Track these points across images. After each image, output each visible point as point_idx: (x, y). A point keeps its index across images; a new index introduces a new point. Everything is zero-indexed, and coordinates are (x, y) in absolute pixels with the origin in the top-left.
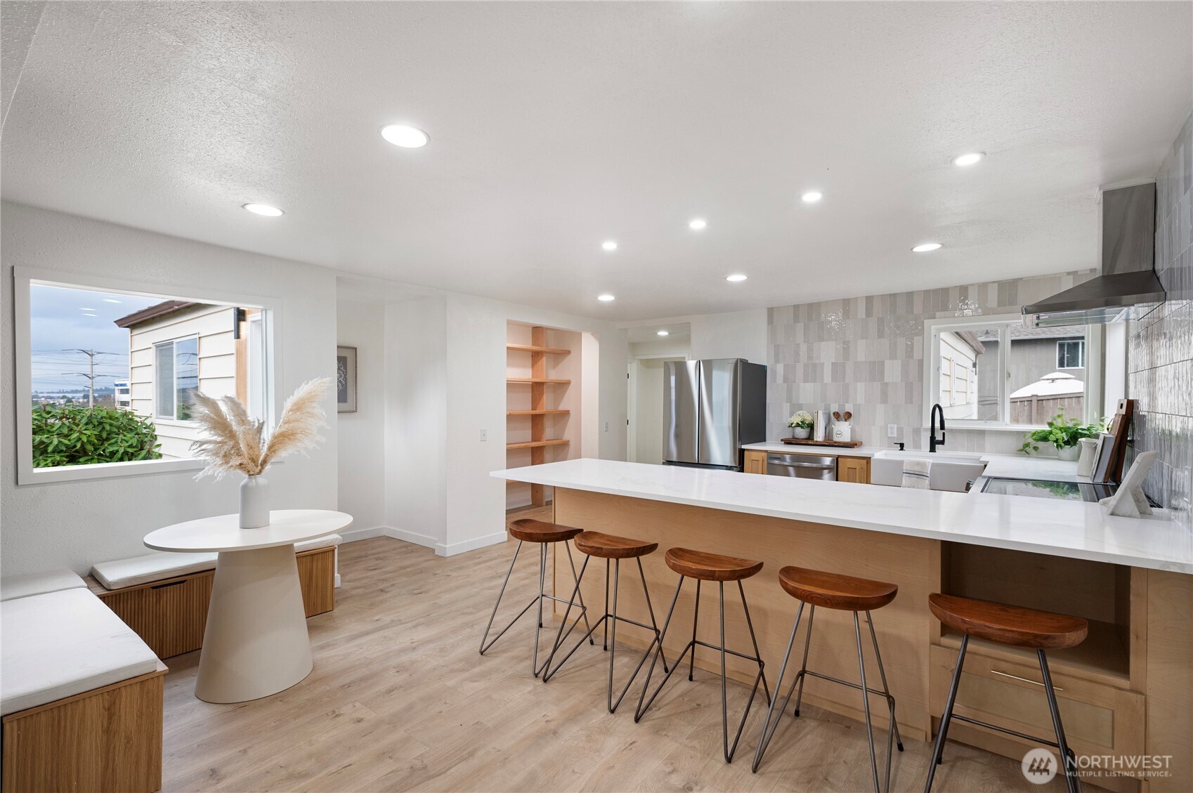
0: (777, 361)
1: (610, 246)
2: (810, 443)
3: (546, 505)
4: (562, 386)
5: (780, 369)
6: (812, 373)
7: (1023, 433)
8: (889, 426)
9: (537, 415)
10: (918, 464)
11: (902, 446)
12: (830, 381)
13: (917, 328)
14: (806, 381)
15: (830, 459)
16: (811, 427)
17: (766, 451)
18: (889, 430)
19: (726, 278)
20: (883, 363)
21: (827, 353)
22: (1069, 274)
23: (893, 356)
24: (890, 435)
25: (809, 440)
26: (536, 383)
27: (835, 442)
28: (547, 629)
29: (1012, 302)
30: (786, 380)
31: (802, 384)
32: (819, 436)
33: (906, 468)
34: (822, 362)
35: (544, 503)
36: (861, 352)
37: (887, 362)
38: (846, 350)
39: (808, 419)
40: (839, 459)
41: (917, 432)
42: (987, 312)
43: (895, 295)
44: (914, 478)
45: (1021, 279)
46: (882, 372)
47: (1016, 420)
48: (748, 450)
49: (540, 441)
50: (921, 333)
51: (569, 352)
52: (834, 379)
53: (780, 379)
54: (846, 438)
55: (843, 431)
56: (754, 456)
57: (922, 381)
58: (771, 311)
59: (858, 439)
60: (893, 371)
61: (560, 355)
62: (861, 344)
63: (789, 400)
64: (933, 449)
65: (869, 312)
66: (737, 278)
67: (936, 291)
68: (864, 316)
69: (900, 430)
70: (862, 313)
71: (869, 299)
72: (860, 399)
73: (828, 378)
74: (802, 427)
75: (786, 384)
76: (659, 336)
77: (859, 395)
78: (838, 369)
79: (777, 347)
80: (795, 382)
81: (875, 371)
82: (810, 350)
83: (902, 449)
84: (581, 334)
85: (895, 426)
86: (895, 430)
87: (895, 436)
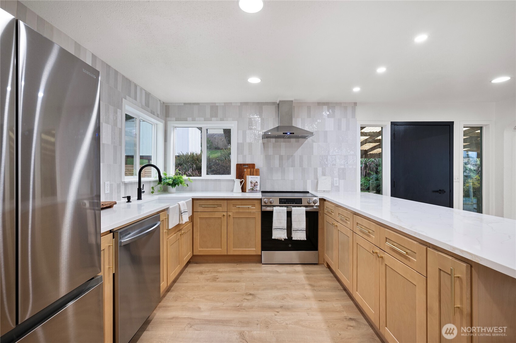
8: (106, 183)
11: (129, 198)
18: (106, 188)
23: (107, 121)
24: (106, 191)
41: (119, 187)
60: (107, 134)
64: (140, 198)
69: (111, 187)
83: (129, 201)
85: (109, 183)
86: (109, 187)
87: (109, 192)
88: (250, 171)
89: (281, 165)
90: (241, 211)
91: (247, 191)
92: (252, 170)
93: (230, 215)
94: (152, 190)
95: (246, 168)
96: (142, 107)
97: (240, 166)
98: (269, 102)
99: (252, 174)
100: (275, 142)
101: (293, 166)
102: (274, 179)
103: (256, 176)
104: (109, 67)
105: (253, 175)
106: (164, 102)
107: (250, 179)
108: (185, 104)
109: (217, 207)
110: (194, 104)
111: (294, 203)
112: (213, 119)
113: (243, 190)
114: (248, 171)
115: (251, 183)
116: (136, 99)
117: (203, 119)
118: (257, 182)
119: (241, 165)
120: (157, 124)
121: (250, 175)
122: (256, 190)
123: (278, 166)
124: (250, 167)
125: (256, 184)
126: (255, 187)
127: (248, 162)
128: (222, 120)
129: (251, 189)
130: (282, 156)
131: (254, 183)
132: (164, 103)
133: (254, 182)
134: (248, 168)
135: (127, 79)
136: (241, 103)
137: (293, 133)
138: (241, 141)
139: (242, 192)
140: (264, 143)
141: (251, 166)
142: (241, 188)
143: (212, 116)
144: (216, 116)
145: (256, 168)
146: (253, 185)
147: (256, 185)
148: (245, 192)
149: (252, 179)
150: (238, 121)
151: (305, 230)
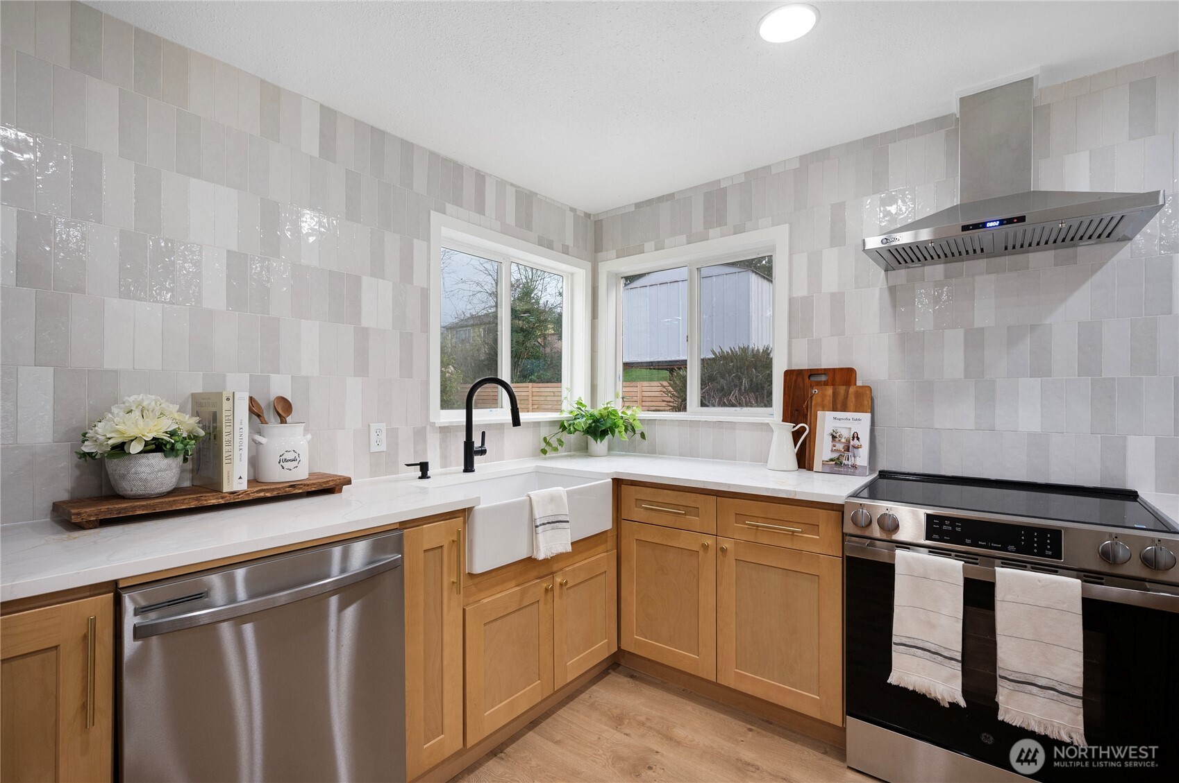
8: (374, 427)
10: (552, 499)
11: (424, 467)
14: (129, 293)
18: (374, 438)
20: (357, 281)
21: (210, 215)
23: (378, 272)
24: (374, 448)
31: (113, 302)
32: (236, 478)
33: (538, 514)
34: (194, 241)
36: (310, 241)
37: (367, 281)
40: (406, 532)
41: (420, 435)
46: (356, 302)
50: (427, 235)
52: (235, 300)
60: (377, 302)
62: (310, 220)
64: (469, 467)
65: (325, 147)
68: (315, 152)
69: (392, 434)
70: (310, 143)
71: (327, 115)
72: (308, 364)
73: (215, 294)
81: (341, 296)
83: (424, 476)
85: (383, 426)
86: (383, 437)
87: (383, 448)
88: (834, 393)
89: (975, 369)
90: (764, 540)
91: (817, 465)
92: (842, 389)
93: (723, 551)
94: (543, 445)
95: (818, 384)
96: (505, 230)
97: (797, 376)
98: (914, 122)
99: (839, 405)
100: (946, 277)
101: (1041, 369)
102: (937, 427)
103: (853, 412)
104: (382, 134)
105: (844, 409)
106: (588, 212)
107: (828, 422)
108: (638, 205)
109: (685, 514)
110: (660, 199)
111: (1011, 548)
112: (711, 232)
113: (804, 460)
114: (824, 396)
115: (834, 437)
116: (481, 210)
117: (683, 238)
118: (856, 437)
119: (800, 372)
120: (572, 274)
121: (834, 409)
122: (854, 466)
123: (960, 374)
124: (834, 380)
125: (852, 443)
126: (850, 454)
127: (829, 360)
128: (738, 230)
129: (831, 460)
130: (981, 330)
131: (843, 440)
132: (588, 215)
133: (846, 434)
134: (826, 384)
135: (446, 161)
136: (802, 158)
137: (1022, 219)
138: (801, 291)
139: (799, 467)
140: (892, 290)
141: (838, 377)
142: (797, 454)
143: (708, 225)
144: (721, 222)
145: (859, 383)
146: (840, 447)
147: (854, 447)
148: (810, 469)
149: (838, 424)
150: (791, 224)
151: (1079, 693)
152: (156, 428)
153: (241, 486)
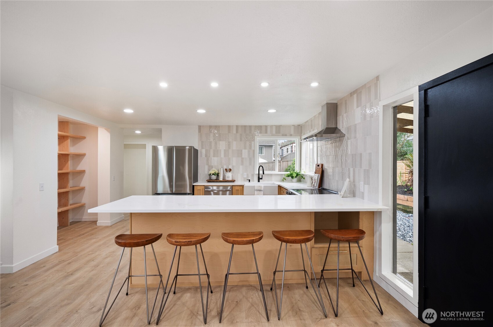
0: (202, 148)
1: (164, 85)
2: (218, 181)
3: (70, 225)
4: (80, 157)
5: (204, 151)
6: (216, 153)
7: (282, 175)
8: (244, 173)
9: (63, 173)
10: (259, 186)
11: (249, 180)
12: (223, 157)
13: (252, 139)
14: (214, 156)
15: (230, 187)
16: (218, 175)
17: (204, 186)
18: (244, 175)
19: (197, 111)
20: (242, 151)
21: (222, 145)
22: (293, 125)
23: (245, 148)
24: (244, 177)
25: (217, 180)
26: (61, 154)
27: (227, 180)
28: (132, 295)
29: (279, 133)
30: (206, 156)
31: (213, 158)
32: (221, 178)
33: (256, 188)
34: (220, 149)
35: (69, 224)
36: (234, 146)
38: (229, 145)
39: (217, 172)
40: (233, 187)
41: (253, 175)
42: (273, 135)
43: (246, 126)
44: (258, 192)
45: (281, 125)
46: (242, 154)
47: (280, 171)
48: (196, 185)
49: (65, 188)
50: (254, 140)
51: (84, 138)
52: (225, 156)
53: (204, 156)
54: (230, 179)
55: (229, 176)
56: (199, 188)
57: (254, 157)
58: (200, 127)
59: (234, 179)
60: (245, 153)
61: (78, 139)
62: (235, 143)
63: (208, 164)
64: (259, 181)
65: (237, 132)
66: (201, 111)
67: (258, 126)
68: (235, 133)
69: (248, 175)
70: (235, 132)
71: (237, 126)
72: (234, 164)
73: (222, 155)
74: (215, 175)
75: (206, 158)
76: (136, 133)
77: (234, 163)
78: (226, 152)
79: (202, 142)
80: (210, 157)
81: (239, 153)
82: (216, 143)
83: (249, 182)
84: (97, 128)
85: (246, 173)
86: (246, 175)
87: (246, 177)
95: (319, 167)
103: (318, 174)
129: (313, 185)
131: (315, 180)
146: (315, 182)
149: (315, 177)
152: (213, 172)
153: (222, 180)
